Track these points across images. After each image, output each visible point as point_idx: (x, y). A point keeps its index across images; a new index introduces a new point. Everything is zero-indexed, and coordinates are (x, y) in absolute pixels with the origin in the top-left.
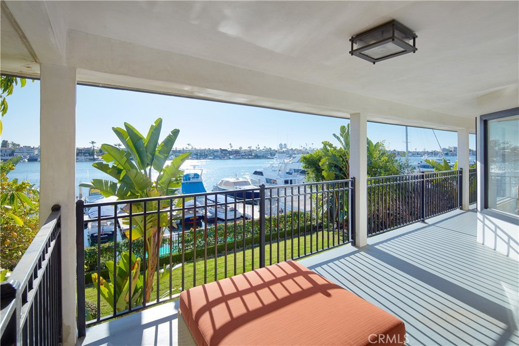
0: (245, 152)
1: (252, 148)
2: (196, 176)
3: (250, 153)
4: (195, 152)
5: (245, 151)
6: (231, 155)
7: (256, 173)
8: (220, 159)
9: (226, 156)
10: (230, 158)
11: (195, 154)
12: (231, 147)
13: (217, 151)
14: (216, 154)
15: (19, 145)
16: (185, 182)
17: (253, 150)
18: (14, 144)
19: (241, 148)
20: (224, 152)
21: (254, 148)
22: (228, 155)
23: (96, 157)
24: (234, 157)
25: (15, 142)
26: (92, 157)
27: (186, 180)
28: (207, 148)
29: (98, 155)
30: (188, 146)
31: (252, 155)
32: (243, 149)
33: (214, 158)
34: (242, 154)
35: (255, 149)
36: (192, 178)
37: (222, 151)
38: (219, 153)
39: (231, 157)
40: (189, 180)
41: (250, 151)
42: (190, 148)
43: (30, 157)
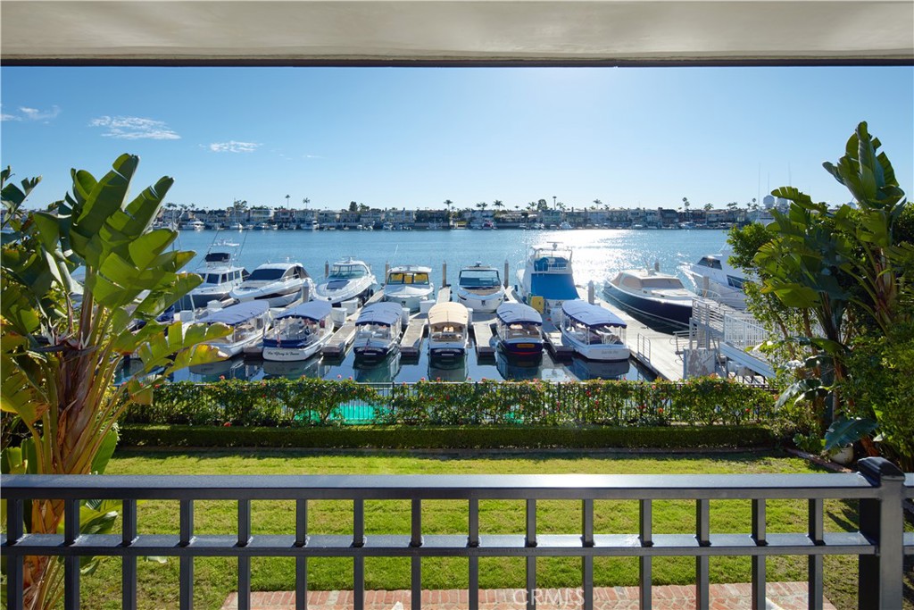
0: (717, 215)
1: (738, 206)
2: (561, 262)
3: (731, 218)
4: (607, 215)
5: (719, 214)
6: (684, 221)
7: (705, 261)
8: (659, 228)
9: (672, 222)
10: (681, 228)
11: (608, 219)
12: (687, 204)
13: (651, 213)
14: (649, 218)
15: (368, 208)
16: (538, 272)
17: (740, 210)
18: (363, 206)
19: (708, 207)
20: (668, 215)
21: (742, 206)
22: (677, 221)
23: (451, 223)
24: (689, 225)
25: (364, 204)
26: (446, 224)
27: (540, 270)
28: (633, 207)
29: (454, 222)
30: (595, 205)
31: (732, 221)
32: (716, 207)
33: (645, 228)
34: (710, 219)
35: (745, 207)
36: (553, 266)
37: (663, 212)
38: (657, 218)
39: (683, 225)
40: (546, 269)
41: (732, 213)
42: (599, 207)
43: (376, 223)
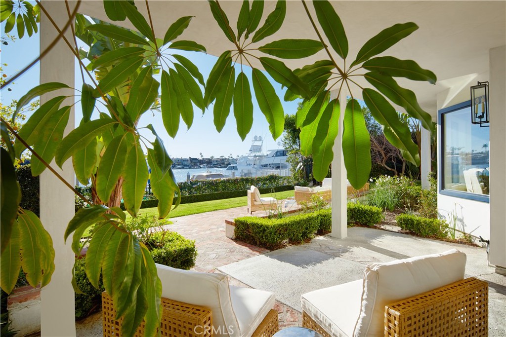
0: (217, 161)
3: (223, 162)
6: (202, 164)
8: (190, 168)
9: (196, 165)
10: (201, 168)
12: (202, 156)
13: (186, 160)
14: (185, 163)
17: (226, 159)
19: (212, 157)
20: (194, 161)
22: (198, 164)
24: (205, 166)
31: (223, 164)
32: (215, 157)
33: (182, 168)
34: (214, 163)
35: (228, 158)
37: (192, 160)
38: (189, 163)
39: (202, 166)
41: (223, 160)
